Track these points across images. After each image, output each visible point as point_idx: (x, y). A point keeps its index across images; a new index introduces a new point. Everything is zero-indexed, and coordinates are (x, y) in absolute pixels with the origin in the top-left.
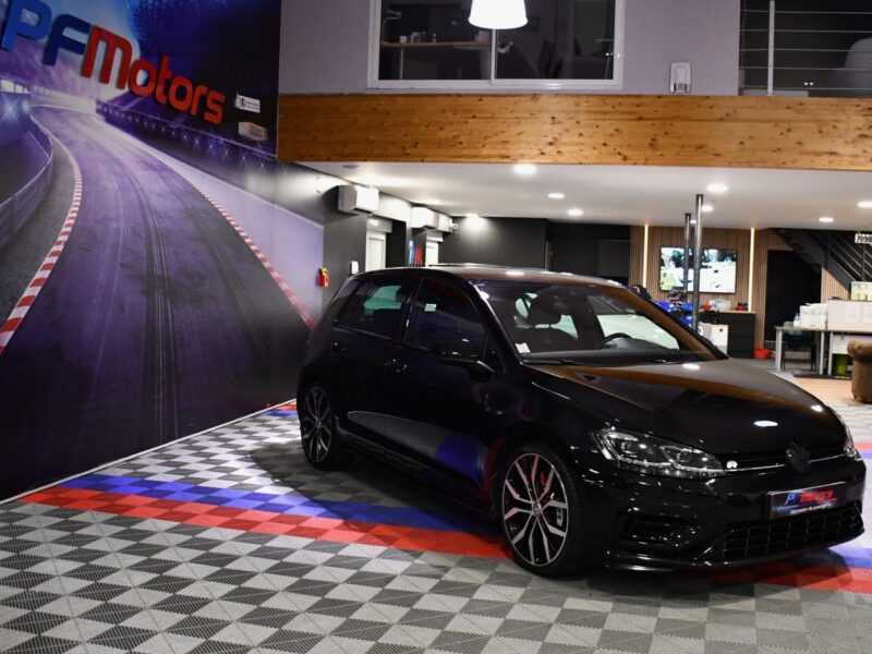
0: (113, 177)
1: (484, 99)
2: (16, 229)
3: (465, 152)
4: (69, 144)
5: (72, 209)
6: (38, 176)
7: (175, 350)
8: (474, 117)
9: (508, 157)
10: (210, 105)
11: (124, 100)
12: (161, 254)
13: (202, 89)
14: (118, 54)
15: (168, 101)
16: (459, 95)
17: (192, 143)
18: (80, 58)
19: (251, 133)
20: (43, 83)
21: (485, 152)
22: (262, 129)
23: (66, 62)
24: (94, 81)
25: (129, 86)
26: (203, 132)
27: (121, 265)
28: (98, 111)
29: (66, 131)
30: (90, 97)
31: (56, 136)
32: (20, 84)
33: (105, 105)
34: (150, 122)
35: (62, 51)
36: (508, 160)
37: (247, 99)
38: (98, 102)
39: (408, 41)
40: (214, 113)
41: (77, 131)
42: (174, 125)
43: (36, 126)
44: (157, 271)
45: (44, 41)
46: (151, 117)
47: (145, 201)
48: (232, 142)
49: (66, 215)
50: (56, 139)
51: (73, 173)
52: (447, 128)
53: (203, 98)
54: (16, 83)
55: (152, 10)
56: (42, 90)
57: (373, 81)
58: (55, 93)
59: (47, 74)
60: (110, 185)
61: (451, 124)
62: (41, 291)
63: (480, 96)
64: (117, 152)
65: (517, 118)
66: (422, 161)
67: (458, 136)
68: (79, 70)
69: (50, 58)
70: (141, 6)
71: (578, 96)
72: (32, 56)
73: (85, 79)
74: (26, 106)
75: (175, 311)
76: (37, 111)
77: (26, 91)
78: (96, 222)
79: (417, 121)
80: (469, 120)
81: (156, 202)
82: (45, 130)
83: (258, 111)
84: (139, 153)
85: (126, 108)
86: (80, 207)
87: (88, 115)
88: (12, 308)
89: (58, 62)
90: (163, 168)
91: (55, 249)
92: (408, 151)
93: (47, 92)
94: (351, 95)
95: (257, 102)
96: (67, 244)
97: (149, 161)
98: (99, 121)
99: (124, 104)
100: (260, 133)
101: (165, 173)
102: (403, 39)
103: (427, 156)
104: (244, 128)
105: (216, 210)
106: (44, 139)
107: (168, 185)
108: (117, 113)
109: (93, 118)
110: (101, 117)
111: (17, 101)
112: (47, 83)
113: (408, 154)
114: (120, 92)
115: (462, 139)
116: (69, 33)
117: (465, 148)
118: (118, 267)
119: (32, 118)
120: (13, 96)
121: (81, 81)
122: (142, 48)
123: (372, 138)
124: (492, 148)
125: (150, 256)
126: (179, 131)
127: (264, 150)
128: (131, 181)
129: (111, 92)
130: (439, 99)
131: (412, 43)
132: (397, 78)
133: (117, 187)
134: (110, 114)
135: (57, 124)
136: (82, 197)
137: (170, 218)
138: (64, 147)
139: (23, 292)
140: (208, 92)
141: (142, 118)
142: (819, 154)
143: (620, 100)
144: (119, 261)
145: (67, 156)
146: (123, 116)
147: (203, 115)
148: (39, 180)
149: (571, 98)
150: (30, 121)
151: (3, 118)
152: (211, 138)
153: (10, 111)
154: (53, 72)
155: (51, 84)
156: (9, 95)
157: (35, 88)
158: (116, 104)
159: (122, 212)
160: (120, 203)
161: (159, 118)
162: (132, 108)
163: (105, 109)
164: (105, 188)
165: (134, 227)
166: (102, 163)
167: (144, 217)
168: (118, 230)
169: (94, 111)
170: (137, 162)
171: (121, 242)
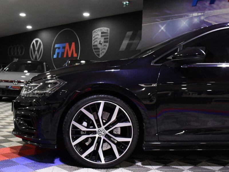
20: (209, 10)
32: (200, 13)
43: (207, 22)
54: (198, 13)
56: (209, 12)
58: (215, 11)
59: (212, 7)
72: (205, 4)
74: (202, 18)
77: (202, 14)
82: (210, 22)
93: (212, 11)
111: (199, 17)
112: (211, 9)
119: (205, 20)
120: (198, 16)
135: (216, 19)
151: (193, 23)
153: (196, 20)
154: (214, 5)
155: (214, 9)
156: (195, 17)
157: (206, 12)
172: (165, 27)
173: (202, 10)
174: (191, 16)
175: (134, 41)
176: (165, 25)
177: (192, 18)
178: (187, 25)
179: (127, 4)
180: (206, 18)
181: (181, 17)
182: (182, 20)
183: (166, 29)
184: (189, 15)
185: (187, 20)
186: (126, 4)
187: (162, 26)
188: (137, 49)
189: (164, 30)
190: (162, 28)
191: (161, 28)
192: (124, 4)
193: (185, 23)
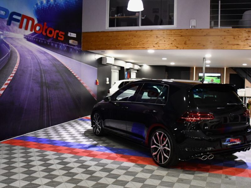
0: (29, 55)
1: (138, 32)
3: (132, 47)
4: (16, 47)
5: (17, 64)
6: (6, 55)
7: (50, 103)
8: (135, 37)
9: (144, 48)
10: (60, 35)
11: (32, 34)
12: (45, 76)
13: (57, 31)
14: (30, 22)
15: (46, 35)
16: (131, 31)
17: (54, 46)
18: (18, 24)
19: (73, 43)
20: (7, 30)
21: (138, 47)
22: (77, 42)
23: (14, 24)
24: (23, 29)
25: (34, 31)
26: (58, 43)
27: (32, 79)
28: (24, 38)
29: (14, 43)
30: (22, 34)
31: (11, 44)
33: (27, 36)
34: (41, 40)
35: (12, 22)
36: (144, 49)
37: (72, 34)
38: (24, 35)
39: (117, 16)
40: (61, 38)
41: (18, 43)
42: (49, 41)
43: (5, 42)
44: (44, 81)
45: (7, 19)
46: (41, 39)
47: (40, 62)
48: (67, 45)
49: (15, 66)
50: (12, 46)
51: (17, 55)
52: (127, 40)
53: (58, 34)
55: (41, 10)
56: (7, 32)
57: (107, 28)
58: (11, 33)
59: (9, 28)
60: (28, 58)
61: (129, 39)
62: (7, 86)
63: (137, 31)
64: (31, 49)
65: (147, 37)
66: (121, 49)
67: (130, 42)
68: (18, 26)
69: (9, 23)
70: (37, 9)
71: (164, 30)
72: (3, 23)
74: (2, 37)
75: (50, 91)
76: (5, 38)
77: (2, 33)
78: (24, 68)
79: (119, 38)
80: (134, 38)
81: (43, 62)
82: (8, 43)
83: (76, 37)
84: (38, 49)
85: (33, 37)
86: (19, 64)
87: (21, 39)
89: (12, 25)
90: (45, 53)
91: (11, 75)
92: (117, 47)
93: (8, 33)
94: (102, 32)
95: (75, 34)
96: (15, 74)
97: (41, 51)
98: (25, 40)
99: (33, 36)
100: (76, 43)
101: (46, 54)
102: (116, 16)
103: (122, 48)
104: (71, 42)
105: (63, 64)
106: (8, 46)
107: (47, 57)
108: (30, 38)
109: (23, 40)
110: (25, 39)
112: (8, 30)
113: (117, 48)
114: (31, 32)
115: (132, 43)
116: (15, 17)
117: (132, 46)
118: (31, 80)
119: (4, 40)
121: (19, 29)
122: (38, 20)
123: (107, 43)
124: (140, 46)
125: (41, 77)
126: (50, 43)
127: (78, 47)
128: (35, 56)
129: (28, 32)
130: (125, 32)
131: (118, 17)
132: (114, 26)
133: (31, 58)
134: (28, 38)
135: (12, 41)
136: (20, 61)
137: (48, 66)
138: (14, 48)
139: (2, 87)
140: (59, 32)
141: (38, 39)
142: (234, 45)
143: (175, 31)
144: (32, 78)
145: (15, 50)
146: (32, 39)
147: (58, 38)
148: (6, 57)
149: (162, 31)
150: (3, 41)
152: (60, 44)
155: (10, 31)
157: (5, 32)
158: (30, 36)
159: (32, 65)
160: (32, 62)
161: (44, 39)
162: (35, 37)
163: (27, 37)
164: (27, 59)
165: (36, 69)
166: (26, 52)
167: (40, 66)
168: (31, 70)
169: (23, 38)
170: (37, 51)
171: (32, 73)
173: (2, 29)
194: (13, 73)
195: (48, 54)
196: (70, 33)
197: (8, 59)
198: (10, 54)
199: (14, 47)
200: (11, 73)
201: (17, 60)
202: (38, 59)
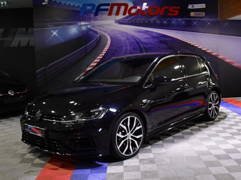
0: (123, 37)
2: (88, 51)
4: (105, 32)
5: (107, 46)
13: (165, 7)
14: (123, 8)
18: (107, 12)
19: (195, 15)
20: (94, 20)
23: (102, 14)
24: (113, 16)
25: (128, 13)
26: (168, 19)
28: (116, 22)
29: (103, 29)
30: (113, 20)
31: (100, 30)
32: (87, 22)
34: (139, 21)
35: (100, 12)
38: (115, 20)
40: (175, 13)
41: (108, 28)
43: (93, 30)
45: (94, 11)
46: (139, 19)
47: (138, 41)
48: (187, 19)
49: (105, 47)
51: (107, 38)
53: (167, 10)
54: (85, 22)
56: (94, 22)
58: (99, 22)
59: (96, 18)
60: (122, 39)
62: (97, 64)
64: (125, 30)
68: (107, 14)
69: (96, 14)
72: (90, 16)
73: (110, 16)
74: (89, 26)
77: (89, 23)
78: (117, 48)
81: (143, 40)
82: (96, 30)
83: (205, 7)
84: (135, 29)
85: (128, 19)
86: (110, 45)
87: (112, 24)
88: (87, 68)
89: (99, 15)
90: (146, 32)
91: (101, 55)
93: (96, 22)
96: (105, 54)
97: (140, 30)
101: (148, 33)
106: (96, 32)
107: (150, 36)
108: (124, 21)
110: (116, 23)
114: (124, 16)
116: (102, 7)
119: (91, 28)
120: (85, 25)
121: (108, 17)
126: (155, 21)
128: (132, 36)
129: (121, 17)
133: (125, 39)
135: (101, 28)
136: (111, 43)
137: (151, 44)
139: (91, 64)
140: (169, 7)
141: (136, 20)
145: (104, 34)
146: (127, 21)
147: (167, 14)
148: (95, 41)
151: (82, 30)
152: (173, 20)
153: (84, 28)
154: (98, 17)
155: (97, 20)
156: (83, 25)
157: (92, 22)
158: (123, 19)
159: (128, 44)
160: (127, 42)
161: (144, 19)
162: (131, 19)
163: (119, 21)
164: (120, 40)
165: (134, 48)
166: (118, 34)
167: (139, 45)
168: (127, 49)
169: (114, 23)
170: (134, 32)
171: (128, 52)
172: (58, 32)
173: (88, 20)
174: (80, 25)
175: (7, 39)
176: (57, 31)
177: (81, 26)
178: (77, 32)
179: (6, 5)
180: (92, 27)
181: (71, 24)
182: (72, 27)
183: (58, 34)
184: (78, 23)
185: (77, 27)
186: (4, 4)
187: (54, 31)
188: (11, 46)
189: (57, 35)
190: (55, 33)
191: (53, 33)
192: (1, 4)
193: (74, 30)
194: (103, 53)
195: (152, 32)
196: (192, 5)
197: (97, 42)
198: (99, 38)
199: (103, 32)
200: (101, 53)
201: (107, 42)
202: (136, 39)
